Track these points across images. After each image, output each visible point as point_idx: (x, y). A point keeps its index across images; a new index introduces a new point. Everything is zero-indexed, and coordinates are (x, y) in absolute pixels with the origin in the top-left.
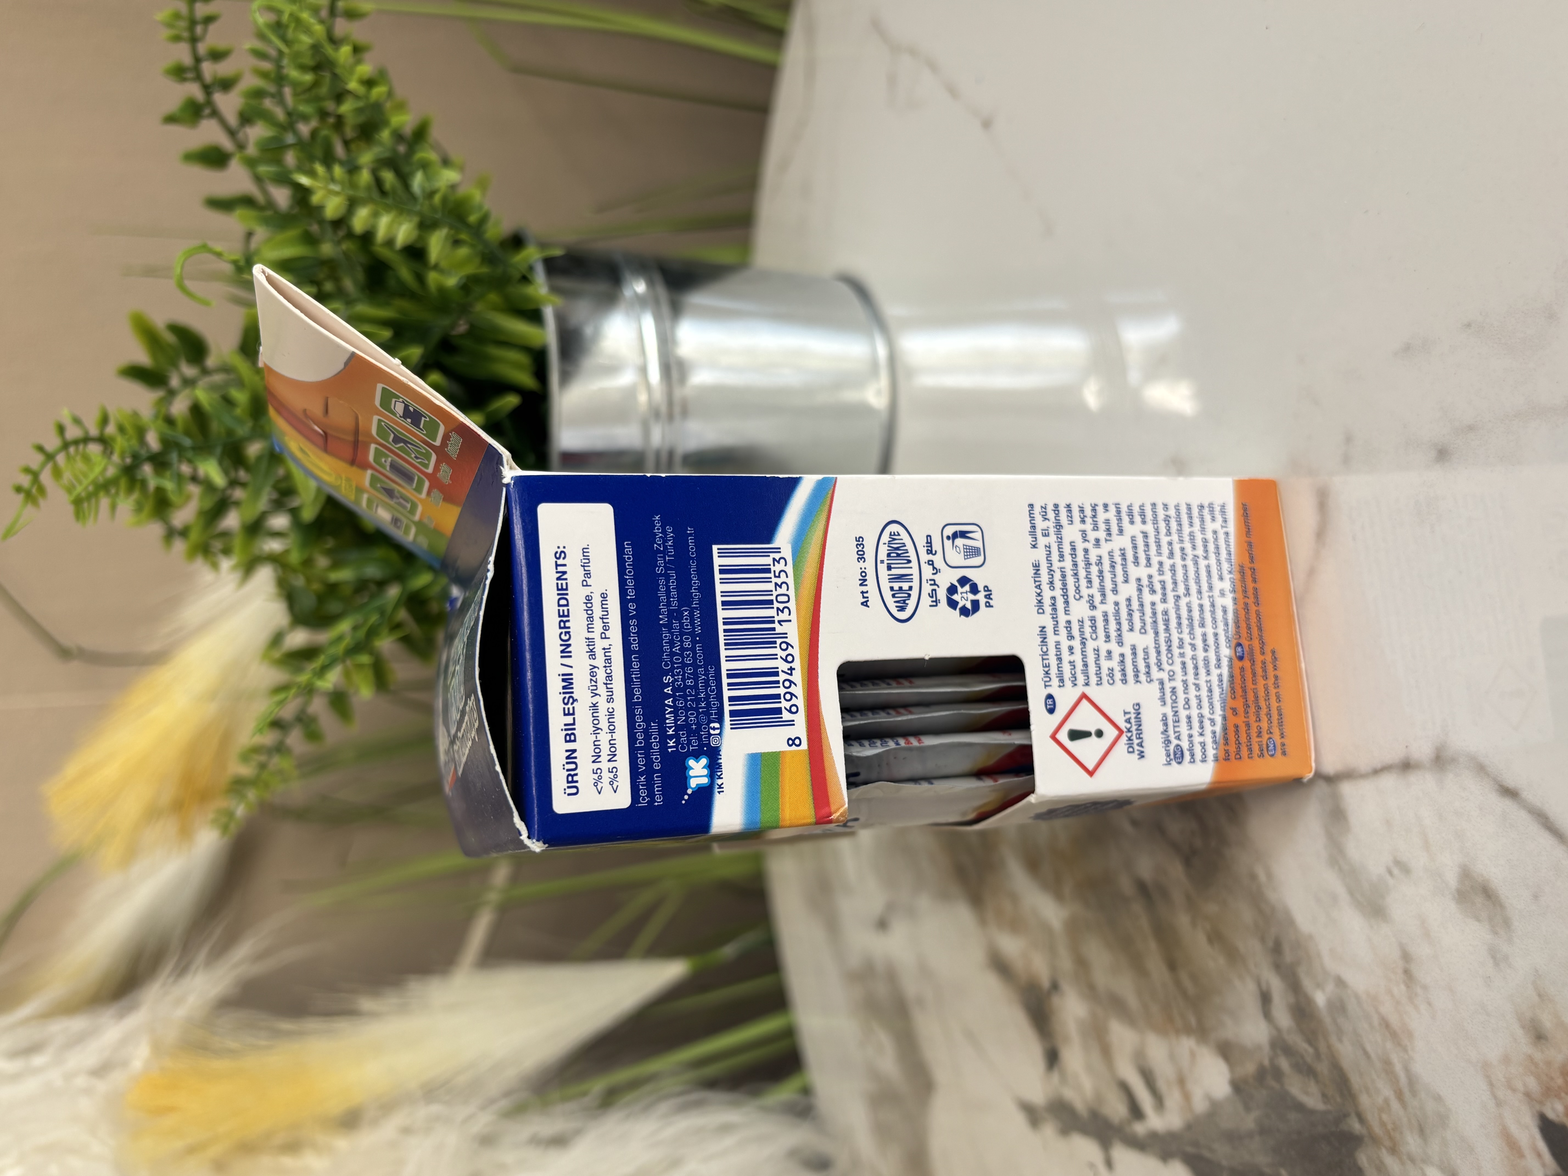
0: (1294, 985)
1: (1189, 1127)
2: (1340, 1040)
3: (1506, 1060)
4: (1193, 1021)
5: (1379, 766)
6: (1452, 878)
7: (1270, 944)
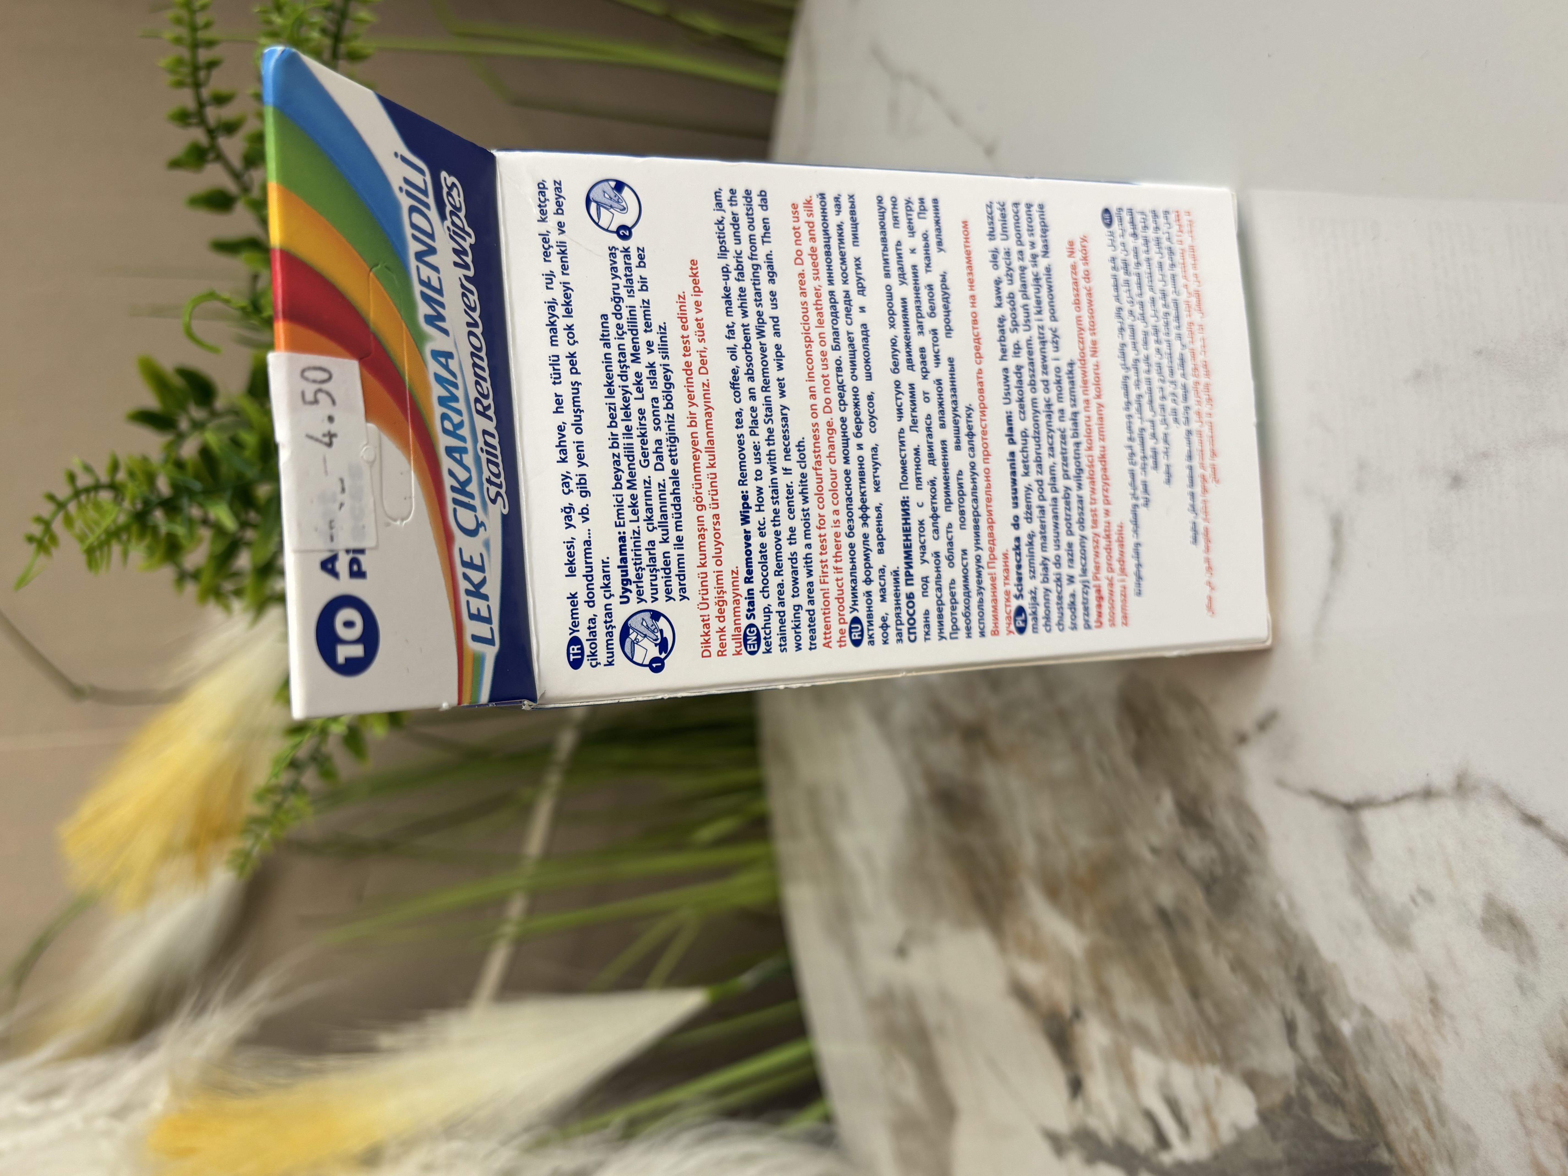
0: (1319, 1013)
1: (1216, 1157)
2: (1367, 1070)
3: (1535, 1089)
4: (1218, 1050)
5: (1400, 794)
6: (1477, 907)
7: (1294, 973)
